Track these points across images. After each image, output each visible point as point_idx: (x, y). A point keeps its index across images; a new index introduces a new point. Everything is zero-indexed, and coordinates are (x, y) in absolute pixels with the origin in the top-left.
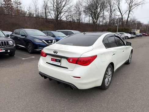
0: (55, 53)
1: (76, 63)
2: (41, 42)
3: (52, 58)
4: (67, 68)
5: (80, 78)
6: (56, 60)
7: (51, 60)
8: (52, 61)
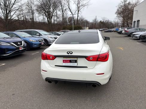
0: (69, 54)
1: (97, 61)
2: (9, 45)
3: (63, 60)
4: (87, 67)
5: (103, 74)
6: (70, 61)
7: (63, 62)
8: (65, 62)
